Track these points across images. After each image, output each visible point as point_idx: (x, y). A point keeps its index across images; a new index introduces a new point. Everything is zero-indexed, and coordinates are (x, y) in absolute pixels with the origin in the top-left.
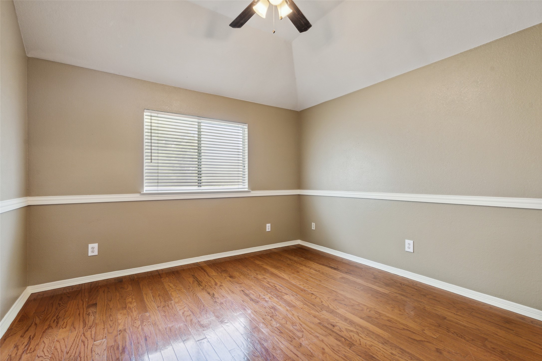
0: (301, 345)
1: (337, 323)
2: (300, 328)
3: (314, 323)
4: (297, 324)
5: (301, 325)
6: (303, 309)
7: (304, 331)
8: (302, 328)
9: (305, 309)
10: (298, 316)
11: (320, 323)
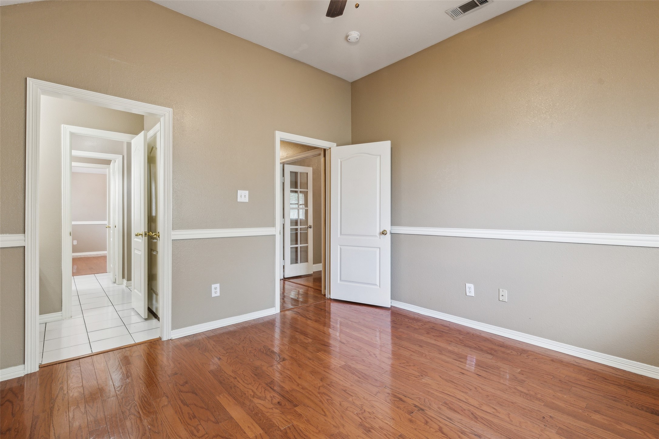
0: (322, 380)
1: (272, 409)
2: (322, 397)
3: (304, 405)
4: (326, 401)
5: (321, 401)
6: (317, 431)
7: (317, 394)
8: (320, 397)
9: (313, 431)
10: (325, 415)
11: (296, 406)
